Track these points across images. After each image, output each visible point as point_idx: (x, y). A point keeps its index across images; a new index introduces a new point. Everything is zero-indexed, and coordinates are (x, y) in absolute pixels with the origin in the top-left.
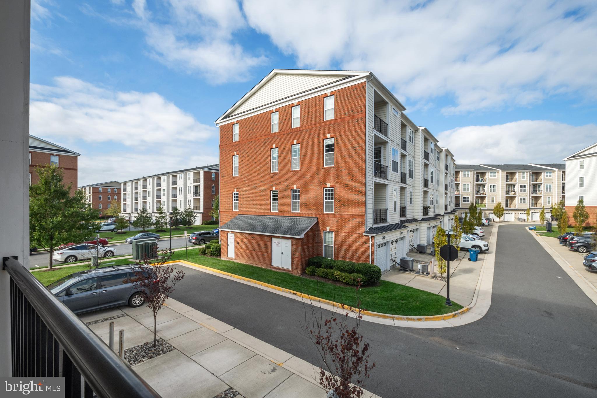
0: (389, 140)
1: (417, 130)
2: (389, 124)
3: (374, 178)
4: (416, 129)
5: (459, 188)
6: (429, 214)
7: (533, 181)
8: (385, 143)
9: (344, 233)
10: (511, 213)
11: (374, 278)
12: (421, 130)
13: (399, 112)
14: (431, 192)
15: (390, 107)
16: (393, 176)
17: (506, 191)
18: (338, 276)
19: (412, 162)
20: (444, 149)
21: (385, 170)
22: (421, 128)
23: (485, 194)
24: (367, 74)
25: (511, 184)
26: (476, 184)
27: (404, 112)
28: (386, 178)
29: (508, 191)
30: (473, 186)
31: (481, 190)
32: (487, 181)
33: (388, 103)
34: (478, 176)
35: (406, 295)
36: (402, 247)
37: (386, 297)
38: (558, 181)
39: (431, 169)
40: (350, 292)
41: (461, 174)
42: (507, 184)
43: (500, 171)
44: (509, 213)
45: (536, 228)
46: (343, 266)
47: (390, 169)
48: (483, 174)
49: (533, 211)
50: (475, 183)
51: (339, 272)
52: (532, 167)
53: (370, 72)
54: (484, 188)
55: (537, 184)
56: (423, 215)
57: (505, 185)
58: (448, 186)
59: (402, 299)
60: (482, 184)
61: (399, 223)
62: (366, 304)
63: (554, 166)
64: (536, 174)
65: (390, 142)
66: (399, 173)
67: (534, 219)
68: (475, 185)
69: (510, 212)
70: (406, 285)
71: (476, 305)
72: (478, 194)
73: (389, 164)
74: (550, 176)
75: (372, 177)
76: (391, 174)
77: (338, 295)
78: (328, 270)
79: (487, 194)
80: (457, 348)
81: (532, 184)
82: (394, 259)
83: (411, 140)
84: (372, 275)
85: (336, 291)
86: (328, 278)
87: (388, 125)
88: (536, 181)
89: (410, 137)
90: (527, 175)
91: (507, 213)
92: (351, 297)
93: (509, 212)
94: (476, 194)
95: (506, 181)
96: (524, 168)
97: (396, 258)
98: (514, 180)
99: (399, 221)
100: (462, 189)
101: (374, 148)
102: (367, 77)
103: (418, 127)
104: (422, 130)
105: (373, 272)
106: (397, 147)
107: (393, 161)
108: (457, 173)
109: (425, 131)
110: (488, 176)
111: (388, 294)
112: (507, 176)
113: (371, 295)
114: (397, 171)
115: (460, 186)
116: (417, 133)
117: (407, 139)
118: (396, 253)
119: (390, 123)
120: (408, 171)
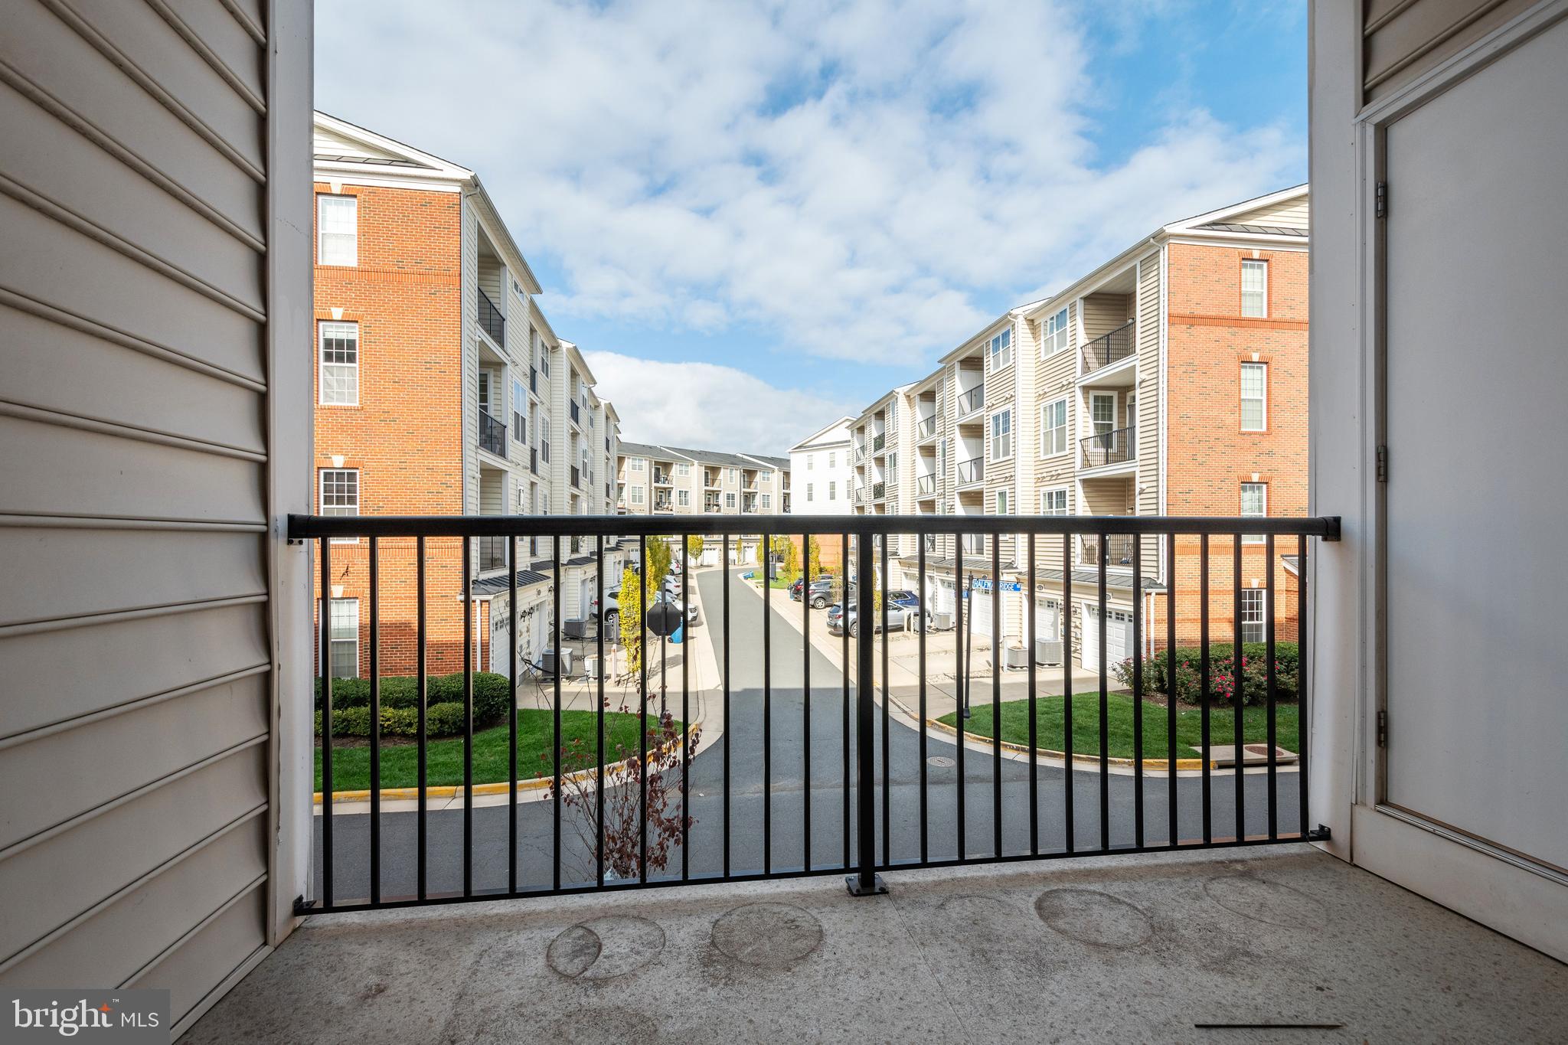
0: (509, 358)
1: (557, 347)
2: (508, 319)
3: (480, 451)
4: (555, 345)
5: (623, 494)
6: (581, 550)
7: (744, 487)
8: (499, 365)
9: (396, 598)
10: (714, 549)
11: (497, 704)
12: (565, 350)
13: (526, 293)
14: (583, 497)
15: (510, 275)
16: (516, 450)
17: (706, 504)
18: (389, 720)
19: (547, 423)
20: (603, 403)
21: (499, 436)
22: (565, 345)
23: (671, 510)
24: (466, 176)
25: (713, 491)
26: (655, 487)
27: (537, 298)
28: (502, 454)
29: (709, 505)
30: (650, 490)
31: (664, 501)
32: (674, 483)
33: (504, 265)
34: (658, 470)
35: (578, 728)
36: (538, 629)
37: (534, 744)
38: (778, 489)
39: (583, 443)
40: (434, 754)
41: (627, 464)
42: (706, 491)
43: (696, 462)
44: (711, 549)
45: (755, 575)
46: (401, 692)
47: (510, 432)
48: (667, 466)
49: (745, 544)
50: (654, 485)
51: (391, 710)
52: (743, 461)
53: (473, 174)
54: (669, 496)
55: (750, 493)
56: (570, 551)
57: (704, 492)
58: (610, 486)
59: (572, 737)
60: (665, 489)
61: (529, 569)
62: (490, 769)
63: (772, 460)
64: (749, 474)
65: (510, 366)
66: (527, 447)
67: (747, 561)
68: (653, 488)
69: (713, 546)
70: (569, 709)
71: (707, 718)
72: (658, 510)
73: (510, 421)
74: (768, 479)
75: (477, 447)
76: (513, 445)
77: (400, 770)
78: (351, 711)
79: (674, 509)
80: (701, 795)
81: (744, 493)
82: (526, 657)
83: (545, 368)
84: (493, 697)
85: (389, 760)
86: (353, 735)
87: (504, 320)
88: (749, 487)
89: (543, 360)
90: (736, 475)
91: (707, 549)
92: (444, 764)
93: (710, 547)
94: (655, 509)
95: (706, 485)
96: (732, 460)
97: (530, 654)
98: (717, 483)
99: (529, 565)
100: (628, 496)
101: (480, 375)
102: (464, 184)
103: (560, 341)
104: (568, 349)
105: (495, 689)
106: (522, 378)
107: (517, 415)
108: (621, 460)
109: (575, 353)
110: (675, 470)
111: (538, 735)
112: (706, 474)
113: (495, 746)
114: (524, 442)
115: (625, 490)
116: (556, 355)
117: (538, 368)
118: (529, 642)
119: (509, 317)
120: (539, 443)
